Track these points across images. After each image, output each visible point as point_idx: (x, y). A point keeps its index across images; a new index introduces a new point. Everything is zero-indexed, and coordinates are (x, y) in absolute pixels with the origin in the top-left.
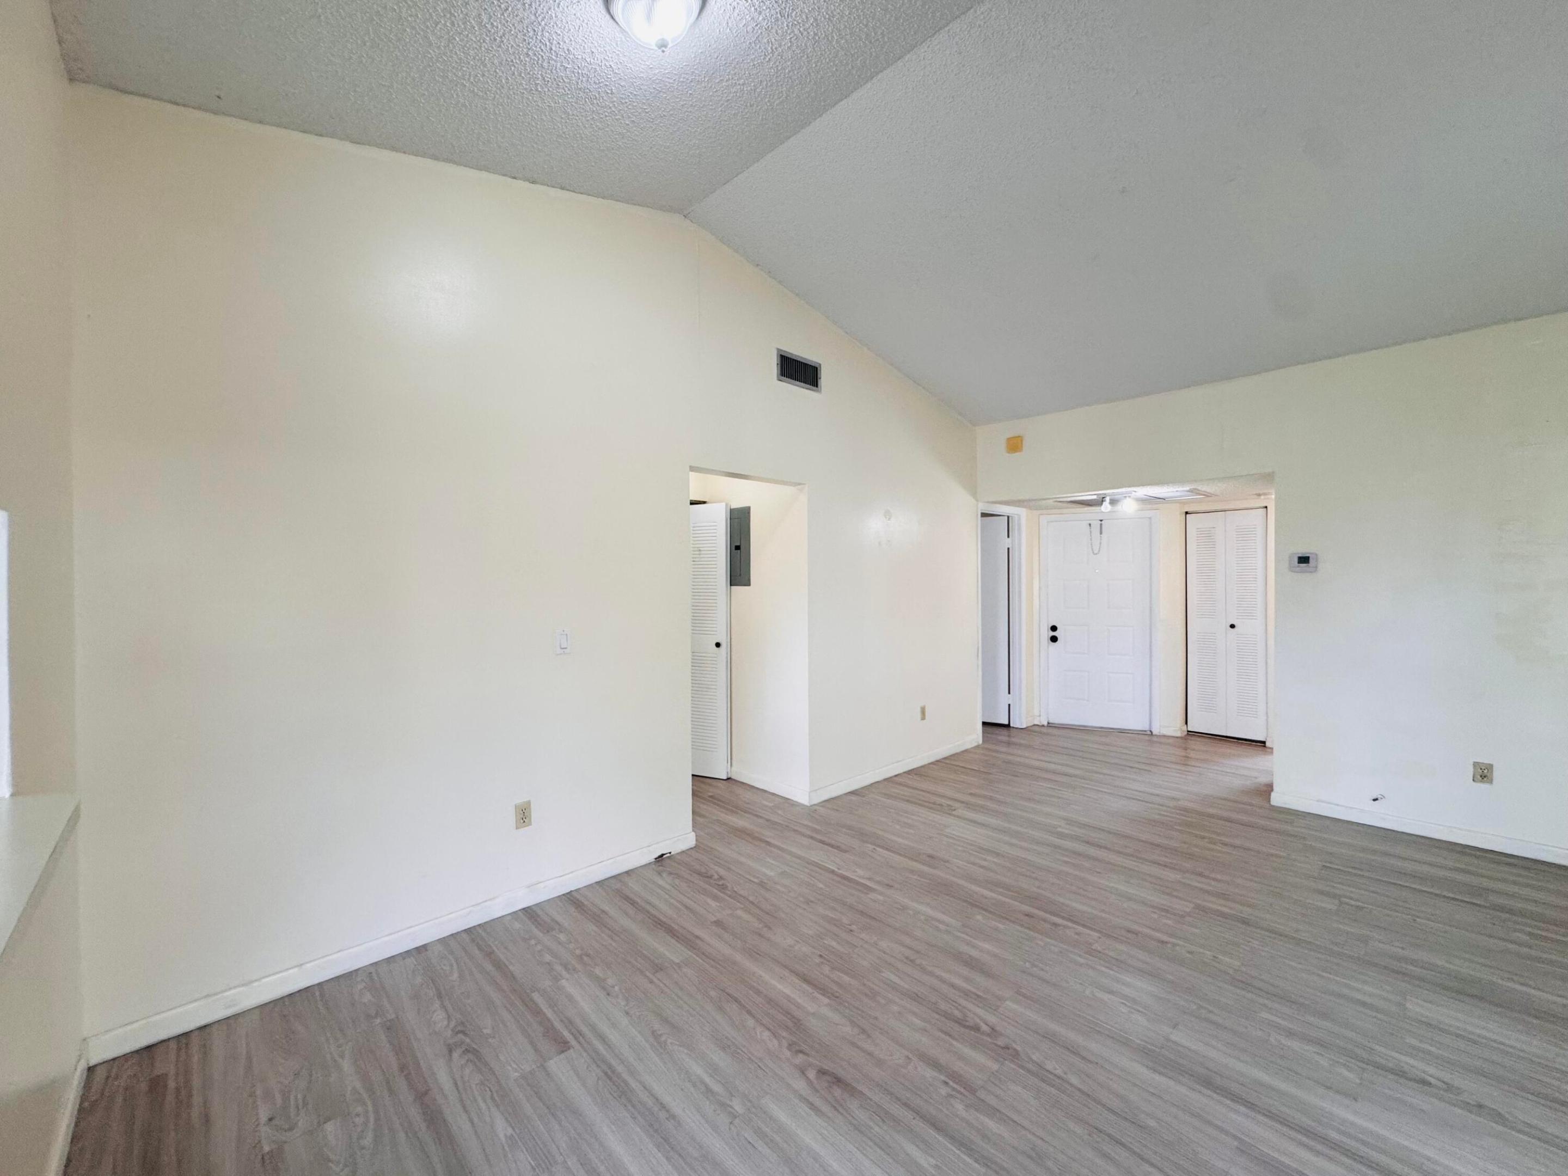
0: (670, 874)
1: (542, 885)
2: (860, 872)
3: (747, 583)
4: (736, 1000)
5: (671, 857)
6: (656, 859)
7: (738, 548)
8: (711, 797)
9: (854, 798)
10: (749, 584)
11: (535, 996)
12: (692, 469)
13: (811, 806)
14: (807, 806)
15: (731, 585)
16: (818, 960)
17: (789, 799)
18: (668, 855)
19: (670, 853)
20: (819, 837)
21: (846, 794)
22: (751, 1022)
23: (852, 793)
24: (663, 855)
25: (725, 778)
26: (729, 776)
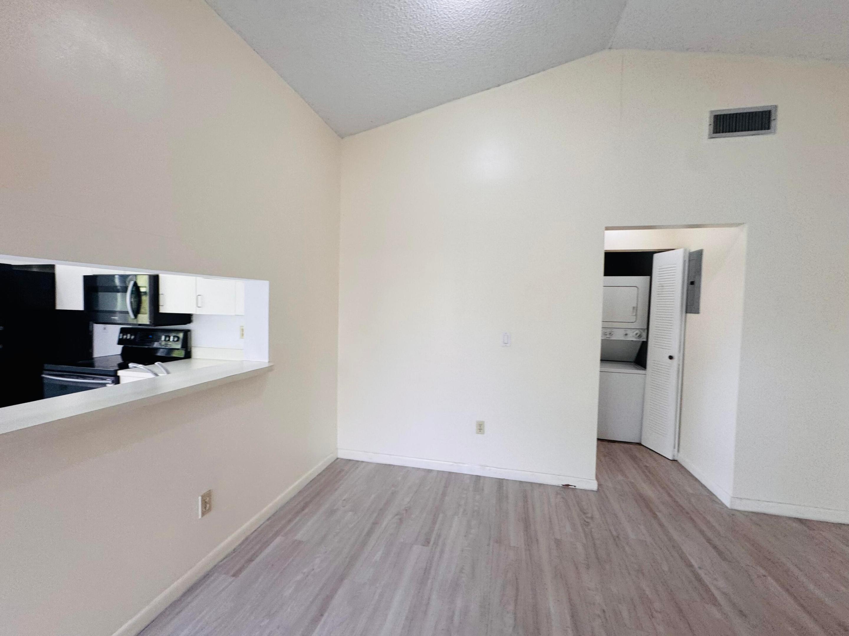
0: (563, 498)
1: (488, 468)
2: (721, 583)
3: (697, 311)
4: (517, 589)
5: (574, 489)
6: (563, 485)
7: (692, 283)
8: (646, 466)
9: (795, 525)
10: (698, 313)
11: (441, 515)
12: (607, 229)
13: (732, 509)
14: (727, 507)
15: (686, 312)
16: (598, 612)
17: (714, 495)
18: (573, 487)
19: (575, 486)
20: (709, 534)
21: (790, 518)
22: (511, 608)
23: (801, 521)
24: (568, 485)
25: (671, 458)
26: (676, 458)
